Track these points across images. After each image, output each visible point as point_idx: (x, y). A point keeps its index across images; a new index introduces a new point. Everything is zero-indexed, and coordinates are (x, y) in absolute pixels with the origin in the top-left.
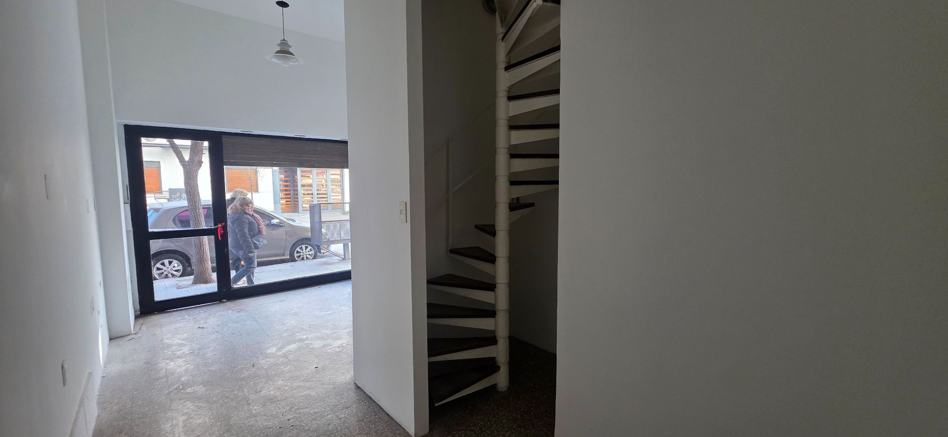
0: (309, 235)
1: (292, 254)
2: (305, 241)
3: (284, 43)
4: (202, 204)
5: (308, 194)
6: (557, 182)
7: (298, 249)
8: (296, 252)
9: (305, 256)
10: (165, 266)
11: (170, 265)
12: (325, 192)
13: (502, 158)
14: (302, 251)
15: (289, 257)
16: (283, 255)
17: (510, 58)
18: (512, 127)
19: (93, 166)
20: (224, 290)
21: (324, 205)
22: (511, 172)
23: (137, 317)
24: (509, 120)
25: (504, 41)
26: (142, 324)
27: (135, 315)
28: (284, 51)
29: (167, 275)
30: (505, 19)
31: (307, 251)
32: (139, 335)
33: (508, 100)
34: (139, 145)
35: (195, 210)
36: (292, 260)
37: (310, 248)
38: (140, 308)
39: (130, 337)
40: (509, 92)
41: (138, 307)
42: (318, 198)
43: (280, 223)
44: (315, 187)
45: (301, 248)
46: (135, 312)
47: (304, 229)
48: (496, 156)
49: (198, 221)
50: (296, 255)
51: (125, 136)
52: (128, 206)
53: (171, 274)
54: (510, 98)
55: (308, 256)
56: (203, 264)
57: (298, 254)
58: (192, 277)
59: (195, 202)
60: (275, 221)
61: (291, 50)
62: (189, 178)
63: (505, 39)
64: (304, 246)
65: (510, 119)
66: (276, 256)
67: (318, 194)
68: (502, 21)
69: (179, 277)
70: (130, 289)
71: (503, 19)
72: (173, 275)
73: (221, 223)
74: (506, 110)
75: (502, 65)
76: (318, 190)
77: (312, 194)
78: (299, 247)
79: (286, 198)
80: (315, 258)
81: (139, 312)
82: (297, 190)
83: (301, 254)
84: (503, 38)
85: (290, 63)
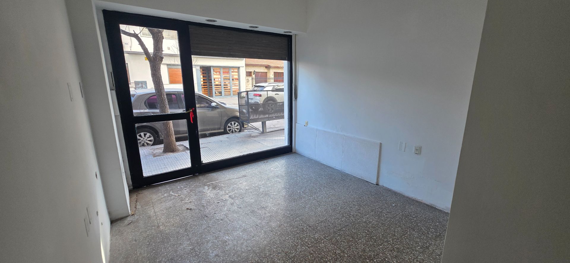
0: (238, 114)
1: (225, 129)
2: (235, 119)
4: (166, 91)
7: (229, 125)
8: (228, 127)
9: (234, 130)
10: (142, 138)
11: (145, 137)
14: (232, 126)
15: (223, 130)
16: (220, 129)
19: (75, 47)
20: (197, 166)
21: (228, 92)
23: (130, 192)
26: (136, 201)
27: (129, 189)
29: (143, 144)
31: (235, 126)
32: (136, 217)
34: (118, 31)
35: (161, 95)
36: (225, 132)
37: (237, 124)
38: (133, 184)
39: (129, 219)
41: (131, 183)
42: (224, 88)
43: (217, 105)
45: (231, 124)
46: (129, 187)
47: (233, 110)
49: (164, 104)
50: (228, 129)
51: (105, 22)
52: (114, 92)
53: (146, 143)
55: (236, 130)
56: (170, 137)
57: (229, 128)
58: (162, 146)
59: (161, 90)
60: (213, 104)
62: (155, 70)
64: (233, 123)
66: (215, 129)
67: (224, 85)
69: (152, 145)
70: (124, 172)
72: (148, 144)
73: (192, 108)
77: (221, 85)
78: (230, 123)
79: (204, 88)
80: (240, 131)
81: (132, 187)
82: (211, 83)
83: (231, 128)
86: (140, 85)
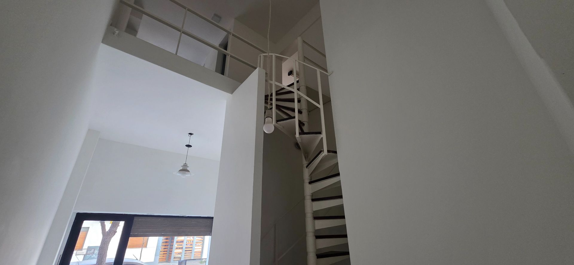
3: (185, 165)
5: (180, 248)
6: (348, 253)
12: (191, 246)
13: (310, 239)
17: (311, 177)
18: (316, 218)
21: (189, 261)
22: (317, 248)
24: (313, 213)
25: (307, 168)
28: (184, 170)
30: (307, 157)
33: (312, 201)
34: (81, 225)
40: (312, 196)
44: (185, 243)
48: (307, 237)
51: (75, 220)
54: (313, 200)
61: (188, 169)
63: (309, 167)
65: (315, 212)
67: (185, 253)
68: (305, 158)
71: (306, 157)
74: (311, 207)
75: (307, 181)
76: (186, 245)
77: (182, 248)
79: (164, 251)
84: (307, 167)
85: (186, 175)
86: (92, 251)
